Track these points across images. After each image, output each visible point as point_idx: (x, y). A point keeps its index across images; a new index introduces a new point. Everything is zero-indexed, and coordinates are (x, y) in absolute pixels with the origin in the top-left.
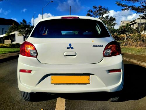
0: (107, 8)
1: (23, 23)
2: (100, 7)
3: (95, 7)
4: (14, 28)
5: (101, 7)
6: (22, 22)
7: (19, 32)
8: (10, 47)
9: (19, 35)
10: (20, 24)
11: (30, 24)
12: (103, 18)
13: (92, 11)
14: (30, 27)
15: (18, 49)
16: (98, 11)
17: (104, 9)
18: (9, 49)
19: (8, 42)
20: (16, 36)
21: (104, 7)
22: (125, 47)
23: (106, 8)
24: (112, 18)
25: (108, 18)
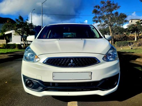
0: (117, 3)
1: (19, 20)
2: (109, 3)
3: (103, 3)
4: (9, 26)
5: (110, 1)
6: (18, 18)
7: (15, 30)
8: (4, 47)
9: (15, 35)
10: (16, 21)
11: (28, 22)
12: (112, 14)
13: (99, 7)
14: (28, 24)
15: (14, 49)
16: (106, 7)
17: (114, 4)
18: (2, 50)
19: (2, 42)
20: (13, 36)
21: (113, 2)
22: (139, 47)
23: (115, 3)
24: (123, 14)
25: (117, 15)
